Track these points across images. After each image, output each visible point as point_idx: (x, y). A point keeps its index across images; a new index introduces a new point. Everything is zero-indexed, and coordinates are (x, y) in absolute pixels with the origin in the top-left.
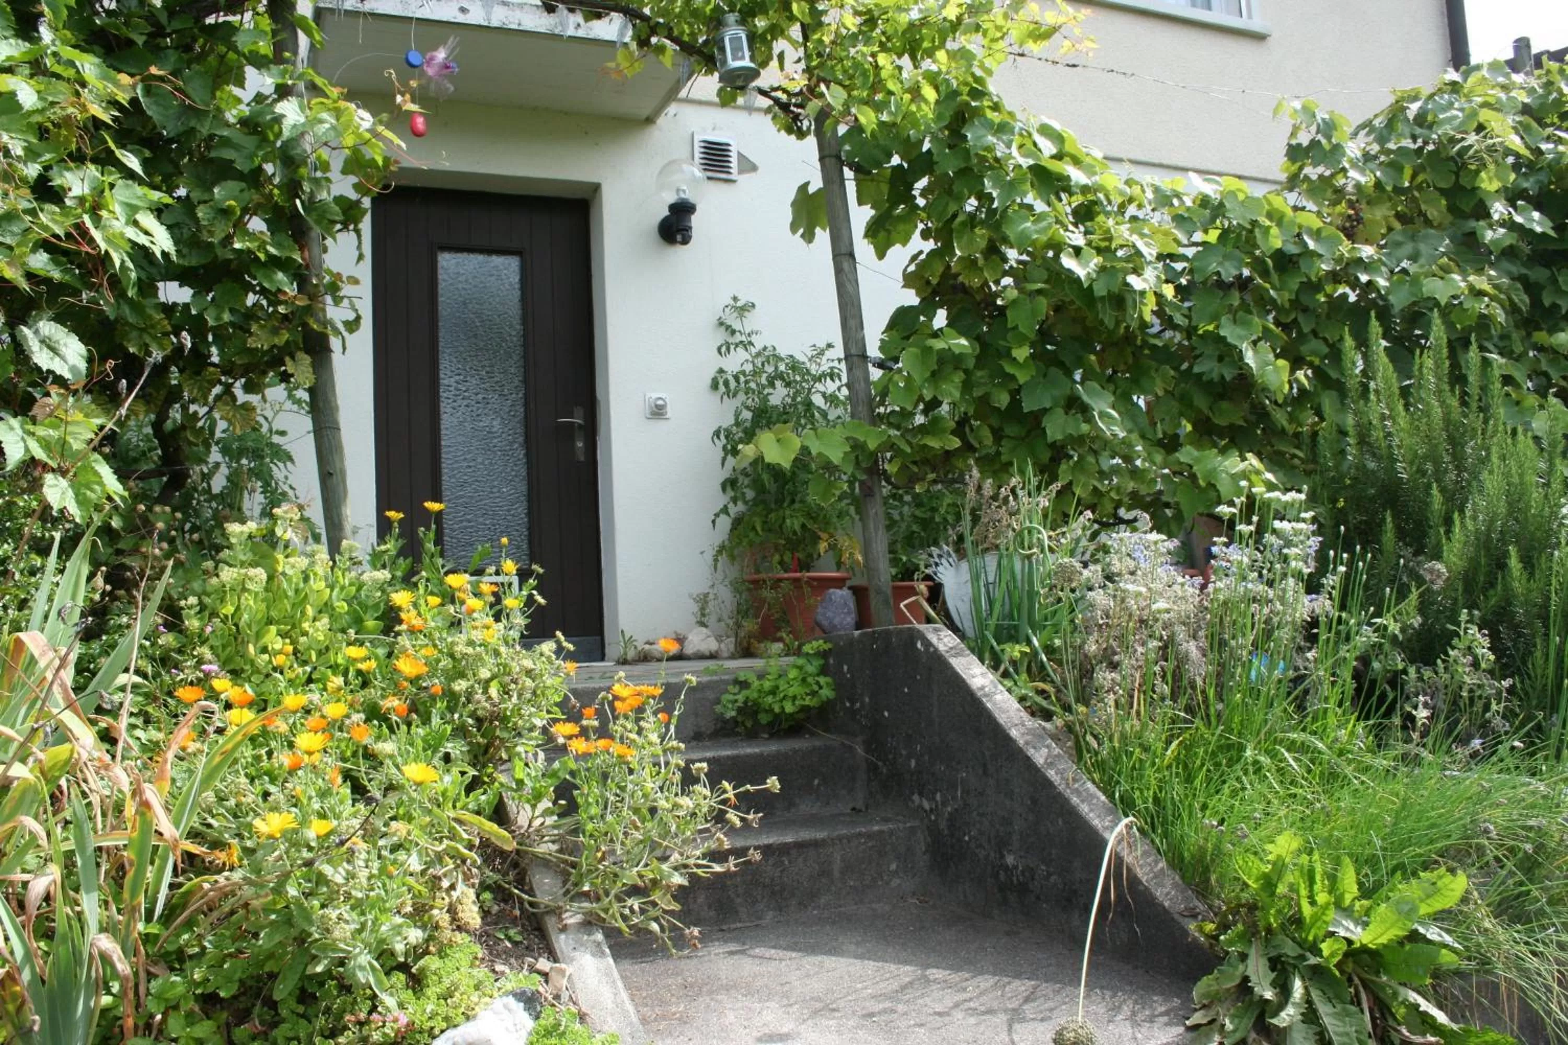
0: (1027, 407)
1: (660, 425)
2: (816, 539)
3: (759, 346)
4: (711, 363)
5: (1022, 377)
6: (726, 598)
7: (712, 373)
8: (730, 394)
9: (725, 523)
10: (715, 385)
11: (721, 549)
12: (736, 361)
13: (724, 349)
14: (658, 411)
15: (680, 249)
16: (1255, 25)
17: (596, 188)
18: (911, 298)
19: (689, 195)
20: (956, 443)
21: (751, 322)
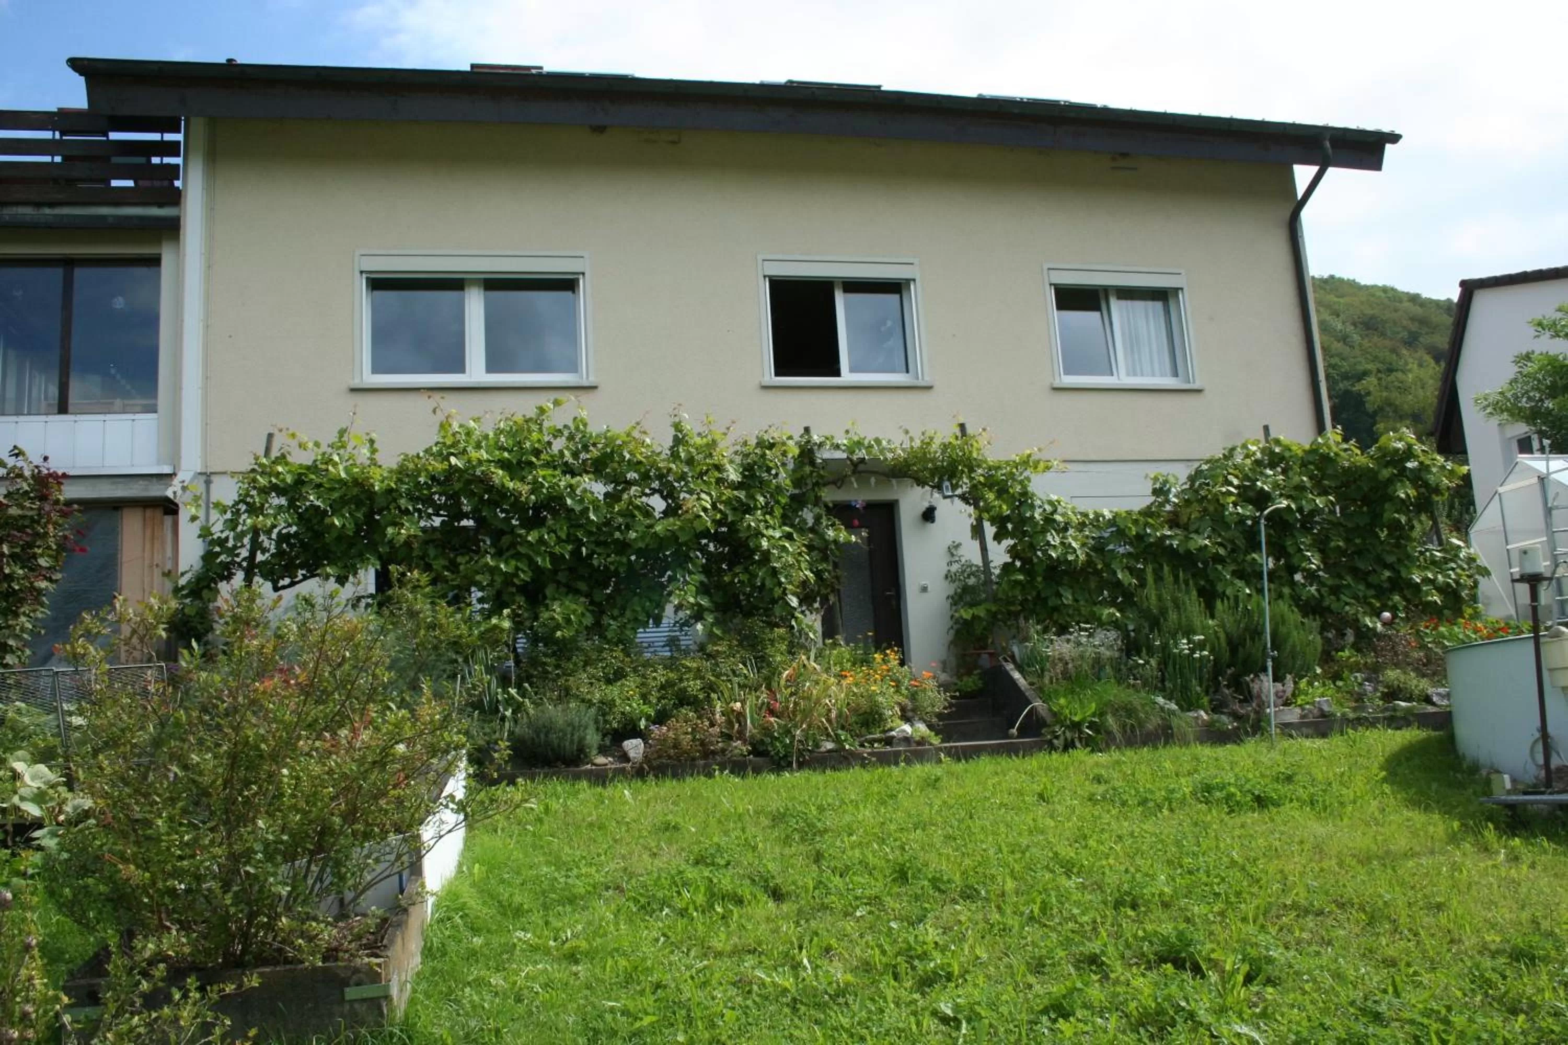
0: (1043, 595)
1: (925, 595)
2: (987, 638)
3: (963, 560)
4: (944, 569)
5: (1040, 587)
6: (953, 661)
7: (945, 572)
8: (953, 581)
9: (952, 632)
10: (946, 577)
11: (952, 643)
12: (955, 568)
13: (950, 564)
14: (924, 589)
15: (930, 526)
16: (1196, 386)
17: (897, 501)
18: (1008, 559)
19: (934, 504)
20: (1019, 608)
21: (960, 552)
